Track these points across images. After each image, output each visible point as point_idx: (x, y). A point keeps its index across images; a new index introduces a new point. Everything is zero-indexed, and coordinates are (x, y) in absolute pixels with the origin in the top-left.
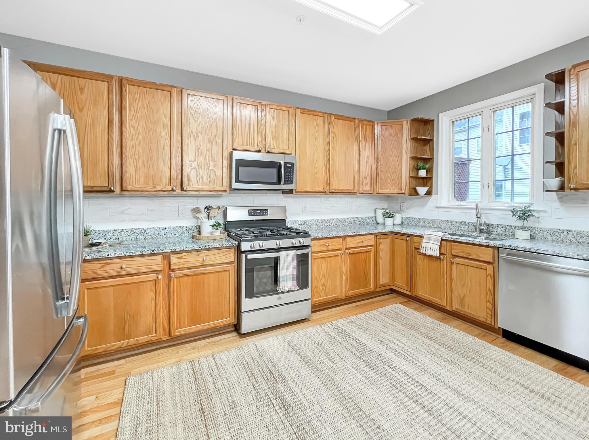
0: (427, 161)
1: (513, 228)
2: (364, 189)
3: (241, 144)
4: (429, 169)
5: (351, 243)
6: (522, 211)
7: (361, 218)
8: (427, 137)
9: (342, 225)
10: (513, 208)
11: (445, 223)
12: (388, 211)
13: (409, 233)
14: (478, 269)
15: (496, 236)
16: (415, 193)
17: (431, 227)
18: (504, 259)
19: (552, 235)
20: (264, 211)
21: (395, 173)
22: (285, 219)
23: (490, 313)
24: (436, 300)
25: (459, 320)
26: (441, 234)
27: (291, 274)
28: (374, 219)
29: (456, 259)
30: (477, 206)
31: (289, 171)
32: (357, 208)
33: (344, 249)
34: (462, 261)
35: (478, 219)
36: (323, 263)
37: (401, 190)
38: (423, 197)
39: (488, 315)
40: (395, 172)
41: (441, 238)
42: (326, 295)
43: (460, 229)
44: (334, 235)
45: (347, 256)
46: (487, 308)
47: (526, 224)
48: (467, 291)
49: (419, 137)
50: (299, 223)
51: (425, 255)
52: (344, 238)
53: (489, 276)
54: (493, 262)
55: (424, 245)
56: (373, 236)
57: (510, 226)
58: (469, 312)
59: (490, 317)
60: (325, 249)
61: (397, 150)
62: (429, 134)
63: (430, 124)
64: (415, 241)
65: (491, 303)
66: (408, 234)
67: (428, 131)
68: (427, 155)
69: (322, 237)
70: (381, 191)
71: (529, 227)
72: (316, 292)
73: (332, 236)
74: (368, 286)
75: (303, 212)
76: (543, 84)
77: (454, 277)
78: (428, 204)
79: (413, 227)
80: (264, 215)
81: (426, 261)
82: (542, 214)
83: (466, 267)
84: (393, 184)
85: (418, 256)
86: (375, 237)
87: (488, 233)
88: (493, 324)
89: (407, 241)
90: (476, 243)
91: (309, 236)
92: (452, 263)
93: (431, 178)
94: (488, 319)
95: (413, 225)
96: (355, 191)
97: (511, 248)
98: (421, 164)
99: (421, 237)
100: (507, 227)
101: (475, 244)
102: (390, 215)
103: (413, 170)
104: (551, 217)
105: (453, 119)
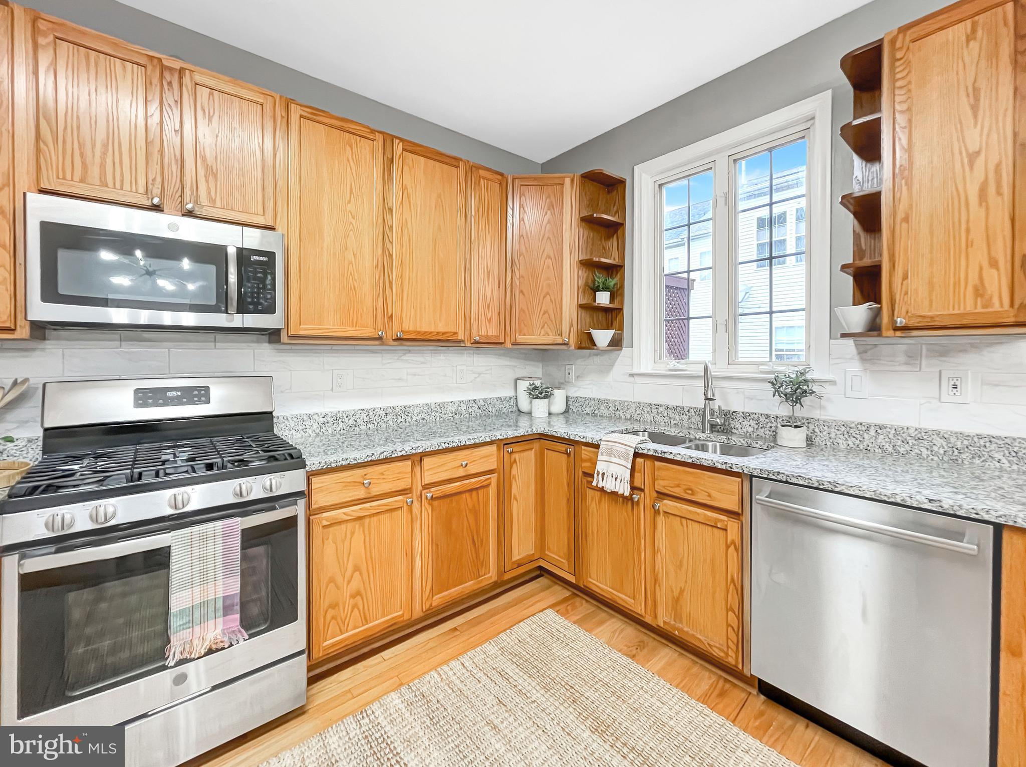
0: (612, 273)
1: (773, 420)
2: (483, 333)
3: (77, 178)
4: (617, 290)
5: (435, 469)
6: (791, 382)
7: (485, 400)
8: (614, 216)
9: (438, 419)
10: (773, 376)
11: (645, 409)
12: (538, 383)
13: (571, 437)
14: (710, 528)
15: (741, 440)
16: (587, 342)
17: (620, 418)
18: (765, 506)
19: (846, 436)
20: (196, 392)
21: (548, 296)
22: (271, 413)
23: (732, 636)
24: (623, 598)
25: (670, 645)
26: (633, 441)
27: (220, 594)
28: (512, 402)
29: (665, 501)
30: (706, 369)
31: (259, 275)
32: (476, 378)
33: (420, 488)
34: (676, 507)
35: (707, 401)
36: (356, 534)
37: (561, 335)
38: (604, 352)
39: (730, 643)
40: (548, 293)
41: (633, 450)
42: (366, 621)
43: (673, 422)
44: (385, 454)
45: (427, 505)
46: (728, 625)
47: (799, 412)
48: (686, 582)
49: (595, 215)
50: (322, 420)
51: (602, 490)
52: (418, 458)
53: (732, 548)
54: (740, 512)
55: (600, 467)
56: (494, 448)
57: (767, 416)
58: (691, 632)
59: (734, 648)
60: (361, 493)
61: (551, 243)
62: (617, 212)
63: (617, 190)
64: (583, 456)
65: (737, 613)
66: (569, 440)
67: (614, 206)
68: (612, 258)
69: (348, 462)
70: (521, 339)
71: (803, 418)
72: (333, 618)
73: (382, 457)
74: (482, 572)
75: (332, 390)
76: (830, 92)
77: (661, 546)
78: (616, 367)
79: (588, 418)
80: (194, 403)
81: (605, 504)
82: (828, 388)
83: (684, 521)
84: (546, 323)
85: (590, 493)
86: (499, 449)
87: (725, 431)
88: (740, 666)
89: (568, 455)
90: (705, 464)
91: (303, 465)
92: (657, 512)
93: (620, 310)
94: (730, 653)
95: (588, 414)
96: (461, 337)
97: (779, 477)
98: (600, 278)
99: (597, 446)
100: (762, 419)
101: (703, 466)
102: (541, 393)
103: (584, 292)
104: (845, 395)
105: (661, 178)
